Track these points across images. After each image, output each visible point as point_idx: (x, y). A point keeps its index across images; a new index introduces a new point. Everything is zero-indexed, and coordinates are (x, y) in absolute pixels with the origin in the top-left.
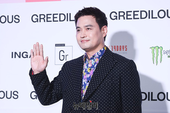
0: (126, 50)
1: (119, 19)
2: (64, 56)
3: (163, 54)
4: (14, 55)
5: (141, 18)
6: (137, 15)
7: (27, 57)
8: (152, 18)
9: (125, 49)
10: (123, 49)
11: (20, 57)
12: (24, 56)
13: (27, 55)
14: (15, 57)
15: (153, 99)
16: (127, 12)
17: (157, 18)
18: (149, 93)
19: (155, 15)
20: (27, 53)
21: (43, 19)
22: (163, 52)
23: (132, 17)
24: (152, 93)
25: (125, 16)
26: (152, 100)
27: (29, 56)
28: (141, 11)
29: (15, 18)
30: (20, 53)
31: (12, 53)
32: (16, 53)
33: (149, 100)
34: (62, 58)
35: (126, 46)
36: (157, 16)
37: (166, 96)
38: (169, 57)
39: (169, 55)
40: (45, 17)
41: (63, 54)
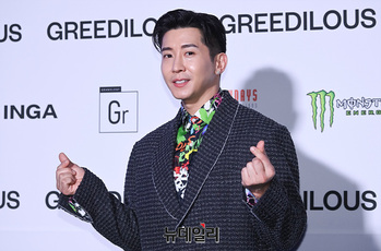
0: (255, 100)
1: (240, 31)
2: (119, 113)
3: (335, 106)
5: (288, 29)
6: (280, 22)
7: (38, 116)
8: (312, 28)
9: (252, 97)
10: (249, 96)
11: (22, 116)
12: (32, 114)
13: (38, 113)
14: (12, 117)
16: (257, 16)
17: (321, 28)
18: (305, 193)
19: (318, 22)
20: (37, 107)
21: (73, 32)
22: (335, 102)
23: (267, 26)
24: (312, 193)
25: (253, 25)
26: (312, 208)
27: (42, 115)
28: (287, 14)
29: (12, 31)
30: (23, 107)
31: (6, 107)
32: (13, 108)
34: (114, 117)
35: (255, 90)
36: (322, 25)
37: (343, 199)
38: (349, 113)
39: (348, 109)
40: (76, 28)
41: (118, 109)
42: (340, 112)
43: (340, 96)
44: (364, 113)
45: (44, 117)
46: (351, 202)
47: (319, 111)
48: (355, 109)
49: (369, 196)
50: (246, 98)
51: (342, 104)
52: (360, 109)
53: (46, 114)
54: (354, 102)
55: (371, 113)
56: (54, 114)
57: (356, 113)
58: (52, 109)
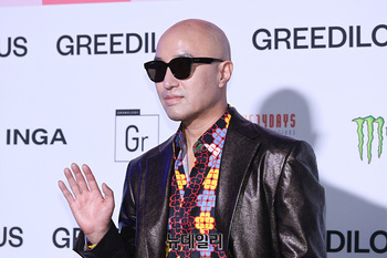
0: (293, 126)
2: (137, 139)
3: (384, 134)
4: (14, 136)
6: (322, 37)
7: (45, 142)
10: (286, 122)
11: (27, 142)
12: (38, 139)
13: (46, 138)
14: (15, 143)
15: (360, 247)
17: (370, 45)
18: (349, 233)
19: (366, 38)
20: (45, 132)
21: (86, 46)
22: (384, 130)
24: (357, 233)
26: (357, 250)
27: (49, 140)
29: (16, 45)
30: (28, 131)
31: (9, 131)
32: (17, 132)
33: (349, 250)
34: (132, 144)
35: (293, 115)
36: (371, 41)
40: (90, 42)
41: (136, 135)
45: (52, 143)
47: (366, 139)
50: (283, 123)
53: (55, 139)
58: (62, 134)
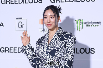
37: (85, 50)
38: (87, 26)
39: (87, 25)
41: (21, 24)
42: (85, 26)
43: (85, 21)
44: (91, 26)
46: (88, 51)
47: (79, 25)
48: (89, 25)
49: (93, 50)
51: (85, 23)
52: (90, 25)
54: (89, 23)
55: (94, 26)
56: (3, 25)
57: (89, 26)
58: (2, 24)
